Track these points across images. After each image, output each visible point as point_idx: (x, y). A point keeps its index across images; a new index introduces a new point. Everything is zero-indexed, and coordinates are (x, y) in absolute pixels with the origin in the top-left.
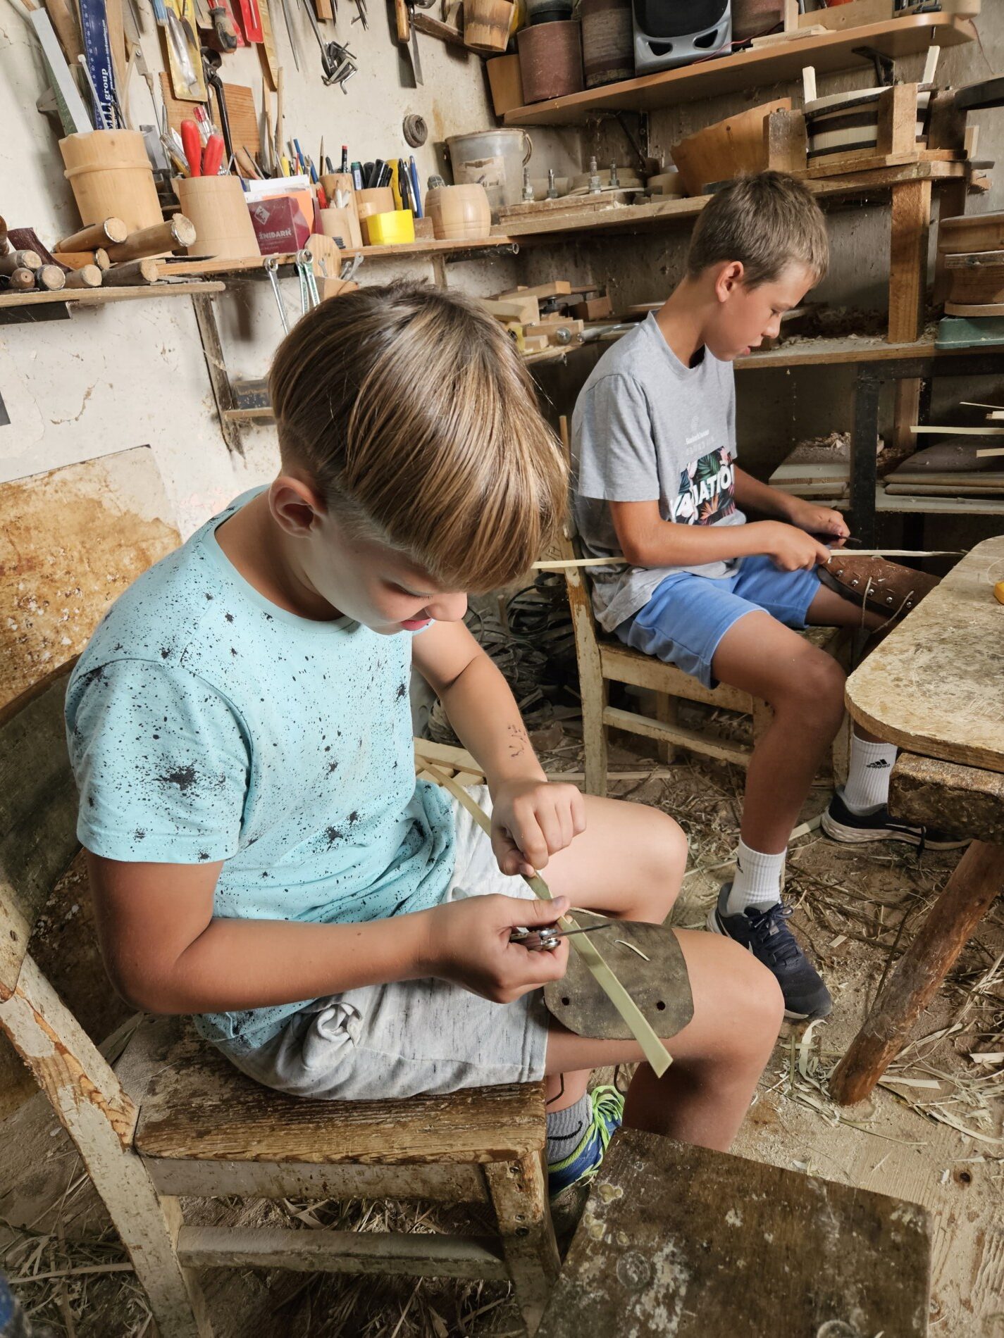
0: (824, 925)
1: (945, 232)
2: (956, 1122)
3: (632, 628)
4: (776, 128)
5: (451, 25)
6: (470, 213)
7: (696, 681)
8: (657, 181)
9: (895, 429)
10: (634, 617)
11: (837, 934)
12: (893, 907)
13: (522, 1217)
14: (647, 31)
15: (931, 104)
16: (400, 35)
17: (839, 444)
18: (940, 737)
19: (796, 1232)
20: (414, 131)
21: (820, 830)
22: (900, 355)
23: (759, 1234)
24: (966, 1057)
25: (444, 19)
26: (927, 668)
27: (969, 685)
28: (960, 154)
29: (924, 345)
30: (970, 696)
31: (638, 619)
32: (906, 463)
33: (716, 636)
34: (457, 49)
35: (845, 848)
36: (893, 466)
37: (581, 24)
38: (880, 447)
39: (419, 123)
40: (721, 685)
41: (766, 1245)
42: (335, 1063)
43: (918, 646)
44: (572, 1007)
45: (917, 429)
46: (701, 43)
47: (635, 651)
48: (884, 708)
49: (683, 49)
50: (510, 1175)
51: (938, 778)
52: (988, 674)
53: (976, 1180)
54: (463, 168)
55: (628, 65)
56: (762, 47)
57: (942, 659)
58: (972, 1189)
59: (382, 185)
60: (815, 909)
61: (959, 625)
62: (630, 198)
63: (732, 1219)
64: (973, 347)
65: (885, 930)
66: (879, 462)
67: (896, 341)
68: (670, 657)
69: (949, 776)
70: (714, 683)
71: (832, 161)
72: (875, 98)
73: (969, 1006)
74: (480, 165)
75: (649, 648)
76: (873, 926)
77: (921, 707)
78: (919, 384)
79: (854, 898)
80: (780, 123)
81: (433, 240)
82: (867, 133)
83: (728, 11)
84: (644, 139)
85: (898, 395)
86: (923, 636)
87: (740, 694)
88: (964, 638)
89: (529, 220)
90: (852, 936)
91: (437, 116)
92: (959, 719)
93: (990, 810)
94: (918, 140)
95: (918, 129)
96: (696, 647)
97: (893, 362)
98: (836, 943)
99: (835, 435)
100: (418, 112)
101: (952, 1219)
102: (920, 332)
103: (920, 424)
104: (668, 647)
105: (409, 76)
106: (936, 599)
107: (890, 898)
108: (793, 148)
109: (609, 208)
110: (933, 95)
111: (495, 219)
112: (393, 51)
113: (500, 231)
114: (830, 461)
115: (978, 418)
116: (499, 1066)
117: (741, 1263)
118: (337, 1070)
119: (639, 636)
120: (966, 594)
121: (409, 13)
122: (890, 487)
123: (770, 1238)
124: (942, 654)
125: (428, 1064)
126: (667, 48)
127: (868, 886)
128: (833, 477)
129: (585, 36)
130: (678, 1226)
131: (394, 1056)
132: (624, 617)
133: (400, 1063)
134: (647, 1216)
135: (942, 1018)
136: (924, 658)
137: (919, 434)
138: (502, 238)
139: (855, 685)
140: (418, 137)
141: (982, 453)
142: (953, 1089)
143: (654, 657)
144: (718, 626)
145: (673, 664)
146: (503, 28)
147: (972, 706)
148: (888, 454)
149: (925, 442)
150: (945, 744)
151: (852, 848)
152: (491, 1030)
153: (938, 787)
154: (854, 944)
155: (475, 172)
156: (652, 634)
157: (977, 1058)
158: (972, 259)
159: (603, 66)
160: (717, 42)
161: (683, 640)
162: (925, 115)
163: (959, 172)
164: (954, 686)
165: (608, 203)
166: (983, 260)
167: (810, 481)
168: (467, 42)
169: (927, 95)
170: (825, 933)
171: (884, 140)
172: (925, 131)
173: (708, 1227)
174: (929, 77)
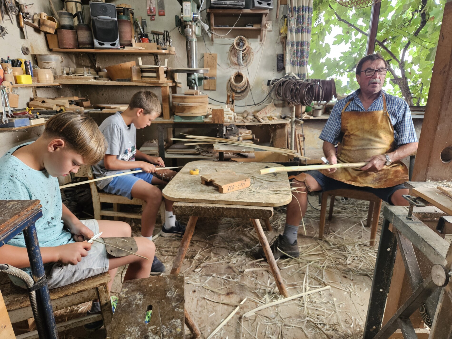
0: (162, 255)
1: (173, 97)
2: (192, 283)
3: (109, 187)
4: (133, 70)
5: (36, 24)
6: (47, 76)
7: (127, 199)
8: (101, 73)
9: (168, 139)
10: (109, 184)
11: (165, 256)
12: (177, 248)
13: (106, 300)
14: (97, 39)
15: (167, 70)
16: (21, 26)
17: (155, 142)
18: (181, 198)
19: (162, 283)
20: (25, 51)
21: (161, 236)
22: (166, 123)
23: (155, 286)
24: (194, 271)
25: (33, 22)
26: (178, 187)
27: (186, 189)
28: (174, 81)
29: (171, 121)
30: (186, 191)
31: (110, 185)
32: (171, 147)
33: (131, 186)
34: (37, 30)
35: (166, 238)
36: (168, 147)
37: (77, 32)
38: (165, 143)
39: (27, 49)
40: (134, 198)
41: (157, 287)
42: (59, 274)
43: (176, 183)
44: (113, 252)
45: (172, 139)
46: (111, 45)
47: (109, 193)
48: (170, 194)
49: (107, 45)
50: (104, 290)
51: (181, 205)
52: (189, 187)
53: (197, 291)
54: (42, 63)
55: (92, 45)
56: (127, 49)
57: (180, 185)
58: (196, 293)
59: (19, 67)
60: (160, 252)
61: (183, 179)
62: (95, 78)
63: (150, 285)
64: (181, 122)
65: (176, 253)
66: (165, 147)
67: (165, 119)
68: (120, 193)
69: (183, 204)
70: (132, 198)
71: (147, 80)
72: (156, 68)
73: (194, 262)
74: (48, 63)
75: (114, 192)
76: (173, 252)
77: (177, 193)
78: (172, 129)
79: (168, 248)
80: (134, 69)
81: (37, 83)
82: (154, 75)
83: (118, 39)
84: (95, 61)
85: (167, 131)
86: (177, 181)
87: (138, 201)
88: (185, 181)
89: (65, 80)
90: (169, 255)
91: (32, 47)
92: (184, 194)
93: (190, 209)
94: (165, 77)
95: (165, 75)
96: (126, 189)
97: (165, 124)
98: (166, 258)
99: (154, 140)
100: (26, 46)
101: (193, 299)
102: (170, 118)
103: (173, 138)
104: (119, 191)
105: (23, 36)
106: (179, 175)
107: (176, 246)
108: (138, 75)
109: (90, 80)
110: (167, 68)
111: (55, 78)
112: (18, 29)
113: (56, 82)
114: (153, 146)
115: (184, 137)
116: (98, 268)
117: (153, 290)
118: (59, 276)
119: (111, 189)
120: (185, 173)
121: (24, 20)
122: (168, 152)
123: (157, 285)
124: (180, 184)
125: (82, 270)
126: (103, 44)
127: (171, 245)
128: (155, 150)
129: (78, 35)
130: (140, 290)
131: (74, 270)
132: (106, 185)
133: (75, 272)
134: (133, 291)
135: (189, 266)
136: (177, 185)
137: (174, 141)
138: (57, 84)
139: (164, 191)
140: (27, 52)
141: (186, 144)
142: (192, 277)
143: (115, 194)
144: (131, 184)
145: (120, 195)
146: (53, 28)
147: (186, 192)
148: (167, 145)
149: (175, 142)
150: (182, 199)
151: (167, 238)
152: (96, 260)
153: (181, 207)
154: (169, 257)
155: (47, 65)
156: (114, 188)
157: (196, 270)
158: (179, 104)
159: (84, 44)
160: (116, 45)
161: (123, 188)
162: (166, 72)
163: (174, 84)
164: (183, 189)
165: (90, 79)
166: (181, 104)
167: (149, 151)
168: (41, 29)
169: (166, 69)
170: (163, 257)
171: (158, 77)
172: (166, 76)
173: (146, 288)
174: (166, 65)
